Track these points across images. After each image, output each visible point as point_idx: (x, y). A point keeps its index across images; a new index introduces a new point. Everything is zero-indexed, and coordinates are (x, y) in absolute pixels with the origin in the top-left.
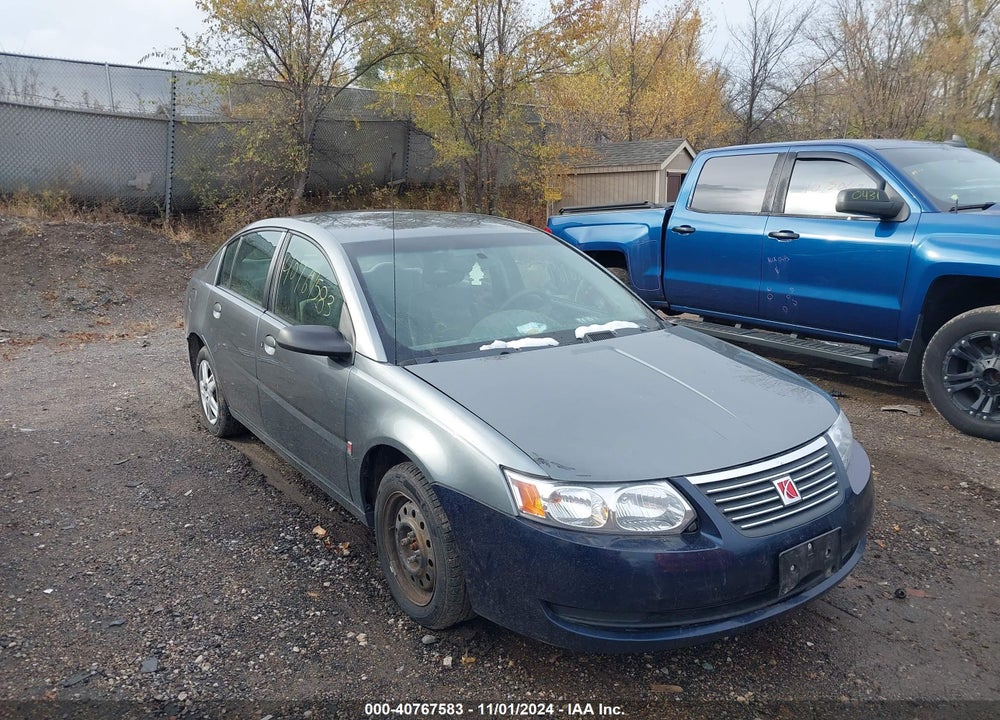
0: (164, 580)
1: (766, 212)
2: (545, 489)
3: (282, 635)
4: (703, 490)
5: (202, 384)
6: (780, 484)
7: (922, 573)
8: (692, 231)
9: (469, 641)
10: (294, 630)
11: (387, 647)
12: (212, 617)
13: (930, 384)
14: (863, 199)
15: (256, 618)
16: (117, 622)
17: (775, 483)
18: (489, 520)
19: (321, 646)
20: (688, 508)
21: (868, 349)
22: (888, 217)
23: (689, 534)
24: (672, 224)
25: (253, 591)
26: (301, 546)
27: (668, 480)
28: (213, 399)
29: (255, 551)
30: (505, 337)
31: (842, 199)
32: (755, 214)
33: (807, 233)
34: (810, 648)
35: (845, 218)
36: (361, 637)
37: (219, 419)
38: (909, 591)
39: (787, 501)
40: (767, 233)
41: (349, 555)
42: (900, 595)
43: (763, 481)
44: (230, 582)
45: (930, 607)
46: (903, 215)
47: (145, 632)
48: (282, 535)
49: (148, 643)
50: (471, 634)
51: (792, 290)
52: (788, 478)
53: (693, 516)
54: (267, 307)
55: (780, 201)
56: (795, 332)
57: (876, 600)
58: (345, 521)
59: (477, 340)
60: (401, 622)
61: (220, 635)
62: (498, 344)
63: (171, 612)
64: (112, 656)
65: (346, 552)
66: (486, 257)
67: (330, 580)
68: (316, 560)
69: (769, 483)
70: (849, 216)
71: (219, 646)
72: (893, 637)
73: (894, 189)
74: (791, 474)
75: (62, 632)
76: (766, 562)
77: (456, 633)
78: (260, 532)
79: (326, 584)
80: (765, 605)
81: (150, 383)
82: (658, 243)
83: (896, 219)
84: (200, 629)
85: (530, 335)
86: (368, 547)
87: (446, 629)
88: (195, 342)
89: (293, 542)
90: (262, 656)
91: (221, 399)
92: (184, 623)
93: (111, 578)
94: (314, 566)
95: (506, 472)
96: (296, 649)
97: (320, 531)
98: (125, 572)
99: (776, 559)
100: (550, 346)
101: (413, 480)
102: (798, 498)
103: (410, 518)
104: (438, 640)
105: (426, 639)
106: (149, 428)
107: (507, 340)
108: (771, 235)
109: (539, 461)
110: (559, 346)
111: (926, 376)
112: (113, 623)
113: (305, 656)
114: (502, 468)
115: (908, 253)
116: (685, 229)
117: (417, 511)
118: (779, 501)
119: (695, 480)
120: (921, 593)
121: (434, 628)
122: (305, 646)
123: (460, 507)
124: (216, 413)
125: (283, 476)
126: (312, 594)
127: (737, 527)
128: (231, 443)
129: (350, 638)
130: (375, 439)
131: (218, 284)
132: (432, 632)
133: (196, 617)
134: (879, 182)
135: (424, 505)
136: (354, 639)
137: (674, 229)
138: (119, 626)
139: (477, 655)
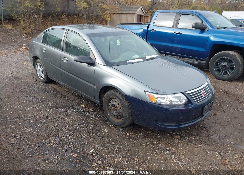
0: (49, 120)
1: (173, 27)
2: (156, 96)
3: (86, 131)
4: (189, 95)
5: (37, 69)
6: (202, 93)
7: (218, 110)
8: (155, 31)
9: (131, 129)
10: (89, 130)
11: (112, 132)
12: (67, 128)
13: (210, 68)
14: (198, 25)
15: (78, 127)
16: (43, 130)
17: (201, 92)
18: (141, 103)
19: (97, 133)
20: (186, 99)
21: (196, 60)
22: (203, 30)
23: (186, 105)
24: (149, 29)
25: (74, 121)
26: (80, 110)
27: (182, 93)
28: (42, 73)
29: (69, 111)
30: (131, 59)
31: (194, 25)
32: (171, 27)
33: (184, 32)
34: (202, 126)
35: (193, 30)
36: (105, 130)
37: (44, 79)
38: (217, 113)
39: (204, 96)
40: (174, 32)
41: (93, 111)
42: (215, 114)
43: (199, 92)
44: (67, 119)
45: (222, 117)
46: (207, 29)
47: (52, 132)
48: (74, 107)
49: (54, 135)
50: (131, 128)
51: (179, 46)
52: (203, 91)
53: (187, 100)
54: (63, 50)
55: (177, 24)
56: (178, 56)
57: (211, 116)
58: (88, 103)
59: (125, 60)
60: (113, 126)
61: (71, 132)
62: (130, 61)
63: (56, 127)
64: (46, 139)
65: (92, 111)
66: (121, 38)
67: (92, 117)
68: (86, 113)
69: (200, 92)
70: (194, 29)
71: (72, 135)
72: (217, 123)
73: (205, 23)
74: (203, 90)
75: (30, 134)
76: (200, 110)
77: (127, 128)
78: (68, 107)
79: (91, 118)
80: (198, 118)
81: (15, 69)
82: (146, 33)
83: (205, 30)
84: (65, 131)
85: (136, 58)
86: (97, 109)
87: (125, 127)
88: (35, 58)
89: (78, 109)
90: (84, 136)
91: (45, 73)
92: (60, 130)
93: (35, 120)
94: (86, 114)
95: (146, 92)
96: (91, 134)
97: (83, 106)
98: (38, 118)
99: (203, 109)
100: (142, 61)
101: (117, 94)
102: (205, 96)
103: (115, 102)
104: (123, 130)
105: (121, 129)
106: (22, 81)
107: (132, 60)
108: (175, 33)
109: (154, 90)
110: (144, 61)
111: (210, 66)
112: (42, 131)
113: (94, 135)
114: (145, 91)
115: (208, 39)
116: (152, 30)
117: (117, 101)
118: (202, 96)
119: (187, 93)
120: (219, 114)
121: (122, 127)
122: (93, 133)
123: (133, 100)
124: (43, 77)
125: (66, 93)
126: (89, 121)
127: (195, 102)
128: (48, 84)
129: (103, 131)
130: (106, 84)
131: (43, 43)
132: (122, 128)
133: (63, 128)
134: (202, 21)
135: (121, 100)
136: (104, 131)
137: (150, 30)
138: (44, 131)
139: (133, 132)
